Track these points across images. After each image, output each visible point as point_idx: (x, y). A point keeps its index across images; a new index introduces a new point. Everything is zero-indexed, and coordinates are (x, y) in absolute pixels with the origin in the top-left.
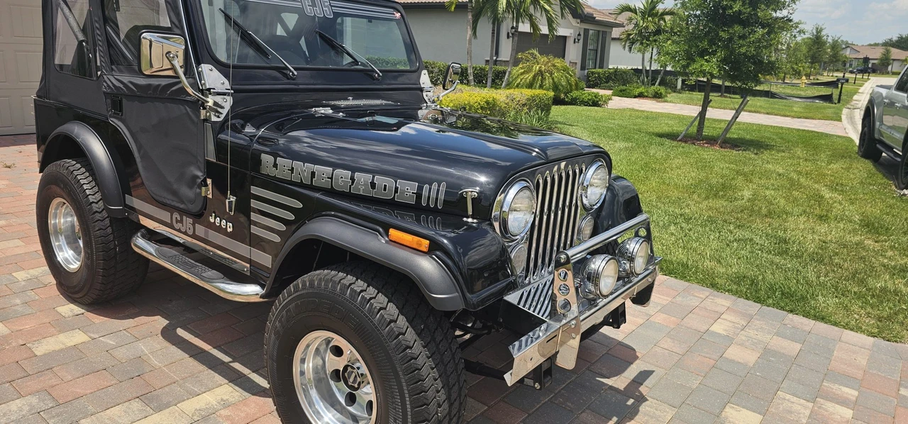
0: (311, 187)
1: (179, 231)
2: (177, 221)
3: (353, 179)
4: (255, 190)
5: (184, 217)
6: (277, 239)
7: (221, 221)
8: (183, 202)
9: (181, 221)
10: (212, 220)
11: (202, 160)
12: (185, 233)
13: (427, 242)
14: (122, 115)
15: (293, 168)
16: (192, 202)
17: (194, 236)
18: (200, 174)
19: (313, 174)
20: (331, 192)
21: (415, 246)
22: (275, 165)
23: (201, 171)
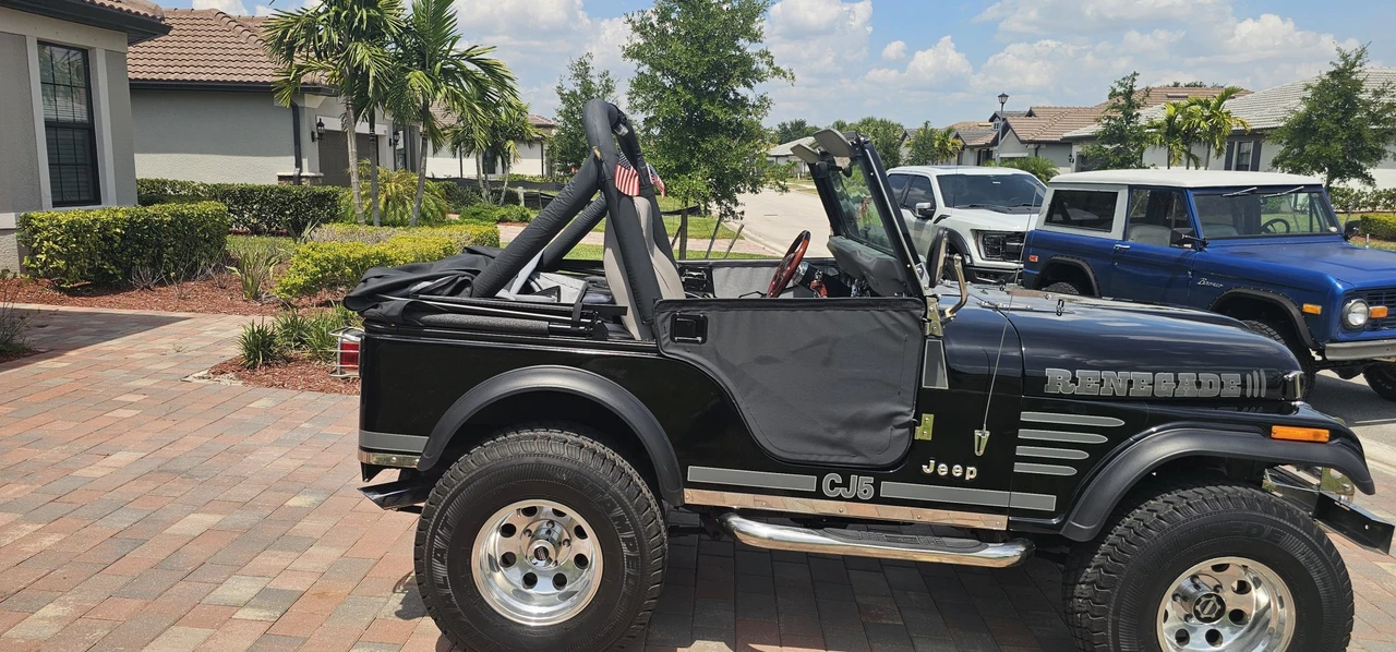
0: (1128, 399)
1: (840, 498)
2: (833, 485)
3: (1177, 382)
4: (1026, 416)
5: (853, 477)
6: (1071, 471)
7: (950, 469)
8: (858, 454)
9: (846, 484)
10: (927, 470)
11: (911, 389)
12: (856, 499)
13: (1327, 431)
14: (704, 341)
15: (1102, 380)
16: (882, 450)
17: (877, 499)
18: (906, 409)
19: (1130, 382)
20: (1152, 400)
21: (1312, 439)
22: (1074, 380)
23: (908, 406)
